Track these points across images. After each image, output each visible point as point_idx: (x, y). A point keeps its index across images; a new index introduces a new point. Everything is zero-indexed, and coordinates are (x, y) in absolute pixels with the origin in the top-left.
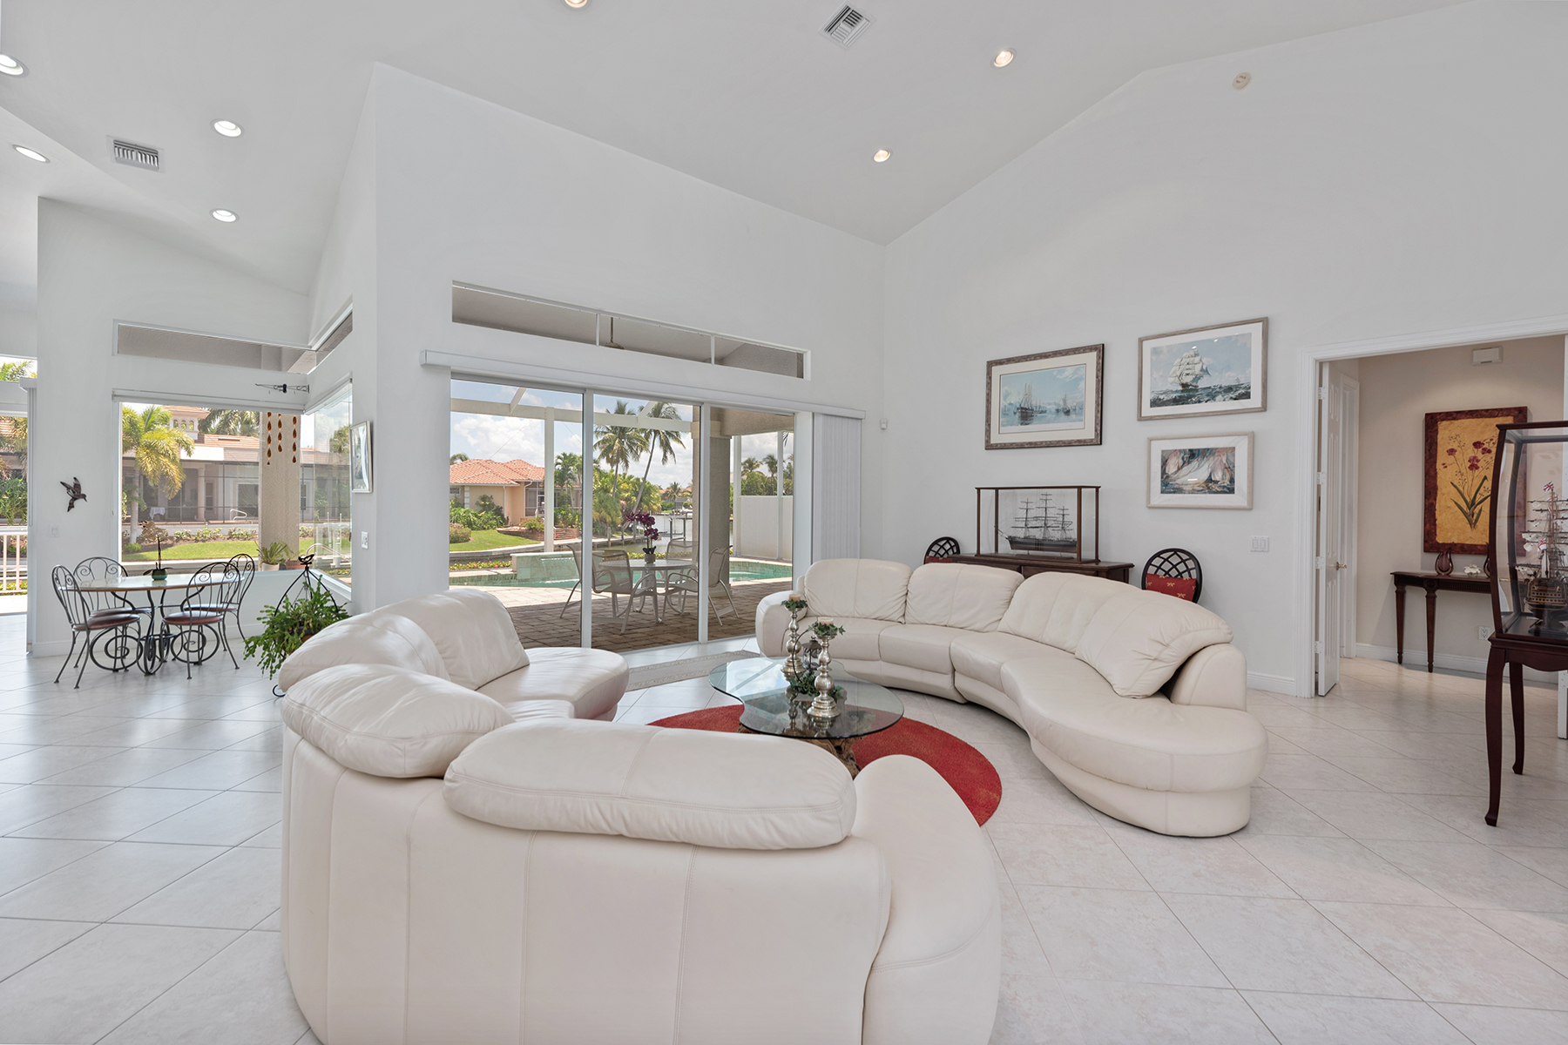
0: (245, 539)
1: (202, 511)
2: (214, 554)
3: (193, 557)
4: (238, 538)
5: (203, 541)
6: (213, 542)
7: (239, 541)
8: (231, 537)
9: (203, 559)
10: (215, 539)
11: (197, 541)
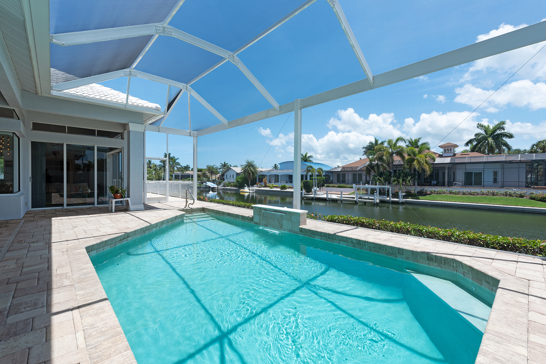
0: (455, 194)
1: (446, 183)
2: (439, 199)
3: (431, 199)
4: (453, 194)
5: (440, 194)
6: (443, 195)
7: (453, 195)
8: (450, 193)
9: (434, 201)
10: (444, 193)
11: (438, 194)
